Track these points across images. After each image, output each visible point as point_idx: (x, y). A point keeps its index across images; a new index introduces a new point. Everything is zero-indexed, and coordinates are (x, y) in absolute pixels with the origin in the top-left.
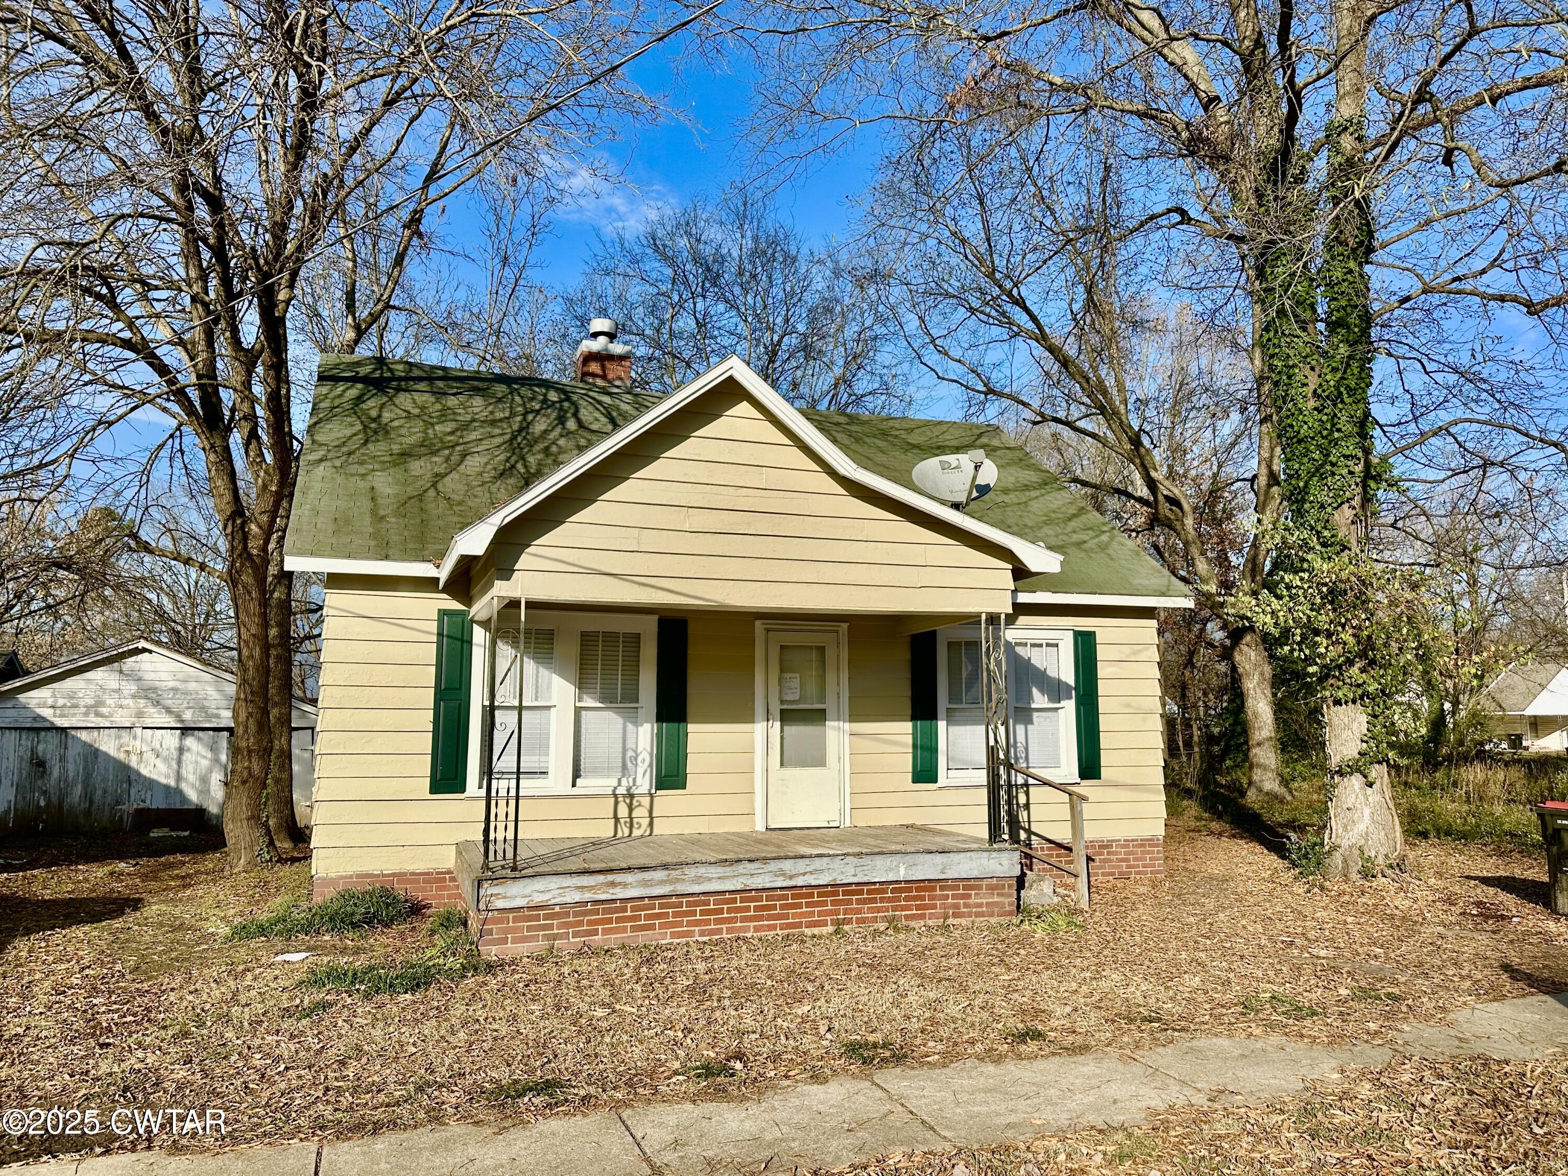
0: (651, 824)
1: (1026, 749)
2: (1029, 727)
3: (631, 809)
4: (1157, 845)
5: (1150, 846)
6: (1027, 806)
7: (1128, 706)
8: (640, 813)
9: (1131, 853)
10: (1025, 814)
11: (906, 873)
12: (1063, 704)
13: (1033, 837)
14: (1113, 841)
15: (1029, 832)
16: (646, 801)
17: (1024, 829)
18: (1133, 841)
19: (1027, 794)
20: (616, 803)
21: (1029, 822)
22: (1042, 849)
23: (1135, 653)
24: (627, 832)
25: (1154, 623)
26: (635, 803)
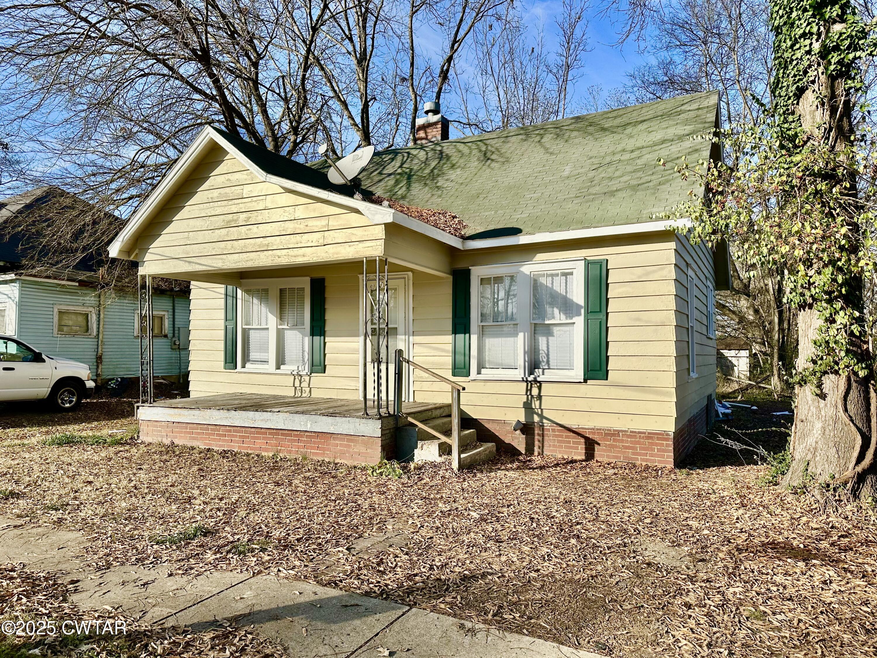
0: (310, 391)
1: (548, 355)
2: (550, 338)
3: (301, 383)
4: (667, 440)
5: (658, 439)
6: (540, 397)
7: (638, 319)
8: (305, 385)
9: (638, 443)
10: (537, 403)
11: (311, 427)
12: (575, 319)
13: (545, 421)
14: (619, 431)
15: (541, 416)
16: (307, 378)
17: (537, 414)
18: (639, 433)
19: (540, 388)
20: (295, 379)
21: (542, 410)
22: (553, 430)
23: (648, 274)
24: (300, 395)
25: (672, 245)
26: (303, 380)
